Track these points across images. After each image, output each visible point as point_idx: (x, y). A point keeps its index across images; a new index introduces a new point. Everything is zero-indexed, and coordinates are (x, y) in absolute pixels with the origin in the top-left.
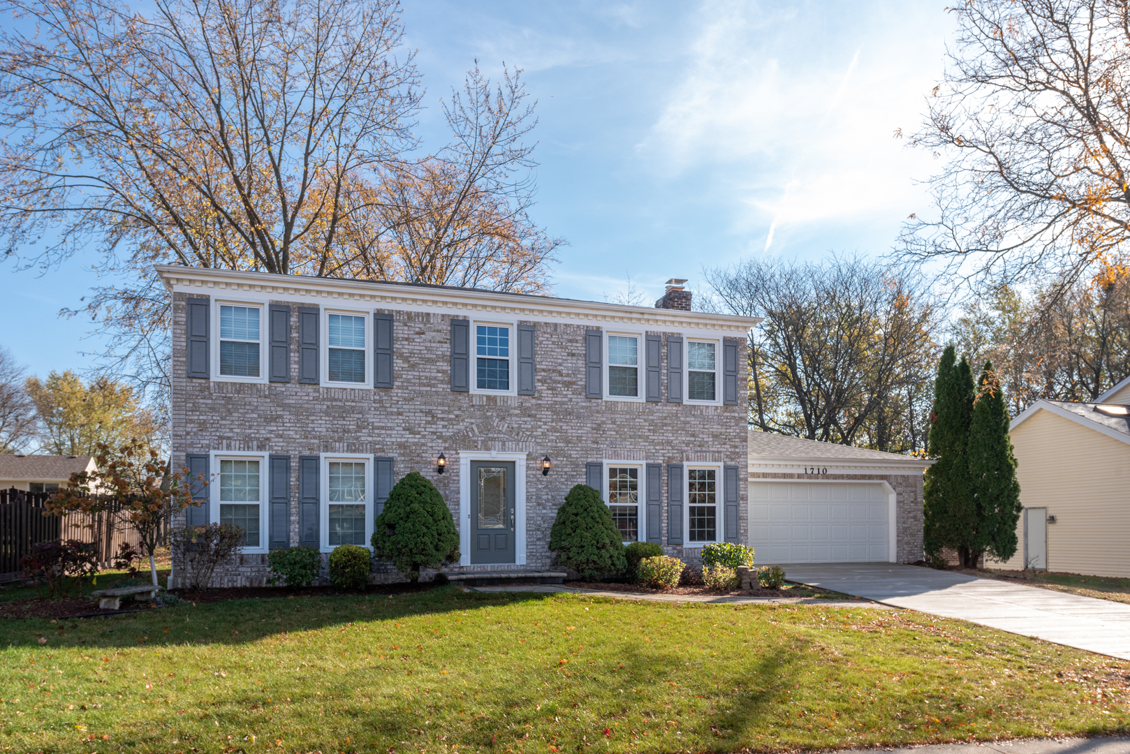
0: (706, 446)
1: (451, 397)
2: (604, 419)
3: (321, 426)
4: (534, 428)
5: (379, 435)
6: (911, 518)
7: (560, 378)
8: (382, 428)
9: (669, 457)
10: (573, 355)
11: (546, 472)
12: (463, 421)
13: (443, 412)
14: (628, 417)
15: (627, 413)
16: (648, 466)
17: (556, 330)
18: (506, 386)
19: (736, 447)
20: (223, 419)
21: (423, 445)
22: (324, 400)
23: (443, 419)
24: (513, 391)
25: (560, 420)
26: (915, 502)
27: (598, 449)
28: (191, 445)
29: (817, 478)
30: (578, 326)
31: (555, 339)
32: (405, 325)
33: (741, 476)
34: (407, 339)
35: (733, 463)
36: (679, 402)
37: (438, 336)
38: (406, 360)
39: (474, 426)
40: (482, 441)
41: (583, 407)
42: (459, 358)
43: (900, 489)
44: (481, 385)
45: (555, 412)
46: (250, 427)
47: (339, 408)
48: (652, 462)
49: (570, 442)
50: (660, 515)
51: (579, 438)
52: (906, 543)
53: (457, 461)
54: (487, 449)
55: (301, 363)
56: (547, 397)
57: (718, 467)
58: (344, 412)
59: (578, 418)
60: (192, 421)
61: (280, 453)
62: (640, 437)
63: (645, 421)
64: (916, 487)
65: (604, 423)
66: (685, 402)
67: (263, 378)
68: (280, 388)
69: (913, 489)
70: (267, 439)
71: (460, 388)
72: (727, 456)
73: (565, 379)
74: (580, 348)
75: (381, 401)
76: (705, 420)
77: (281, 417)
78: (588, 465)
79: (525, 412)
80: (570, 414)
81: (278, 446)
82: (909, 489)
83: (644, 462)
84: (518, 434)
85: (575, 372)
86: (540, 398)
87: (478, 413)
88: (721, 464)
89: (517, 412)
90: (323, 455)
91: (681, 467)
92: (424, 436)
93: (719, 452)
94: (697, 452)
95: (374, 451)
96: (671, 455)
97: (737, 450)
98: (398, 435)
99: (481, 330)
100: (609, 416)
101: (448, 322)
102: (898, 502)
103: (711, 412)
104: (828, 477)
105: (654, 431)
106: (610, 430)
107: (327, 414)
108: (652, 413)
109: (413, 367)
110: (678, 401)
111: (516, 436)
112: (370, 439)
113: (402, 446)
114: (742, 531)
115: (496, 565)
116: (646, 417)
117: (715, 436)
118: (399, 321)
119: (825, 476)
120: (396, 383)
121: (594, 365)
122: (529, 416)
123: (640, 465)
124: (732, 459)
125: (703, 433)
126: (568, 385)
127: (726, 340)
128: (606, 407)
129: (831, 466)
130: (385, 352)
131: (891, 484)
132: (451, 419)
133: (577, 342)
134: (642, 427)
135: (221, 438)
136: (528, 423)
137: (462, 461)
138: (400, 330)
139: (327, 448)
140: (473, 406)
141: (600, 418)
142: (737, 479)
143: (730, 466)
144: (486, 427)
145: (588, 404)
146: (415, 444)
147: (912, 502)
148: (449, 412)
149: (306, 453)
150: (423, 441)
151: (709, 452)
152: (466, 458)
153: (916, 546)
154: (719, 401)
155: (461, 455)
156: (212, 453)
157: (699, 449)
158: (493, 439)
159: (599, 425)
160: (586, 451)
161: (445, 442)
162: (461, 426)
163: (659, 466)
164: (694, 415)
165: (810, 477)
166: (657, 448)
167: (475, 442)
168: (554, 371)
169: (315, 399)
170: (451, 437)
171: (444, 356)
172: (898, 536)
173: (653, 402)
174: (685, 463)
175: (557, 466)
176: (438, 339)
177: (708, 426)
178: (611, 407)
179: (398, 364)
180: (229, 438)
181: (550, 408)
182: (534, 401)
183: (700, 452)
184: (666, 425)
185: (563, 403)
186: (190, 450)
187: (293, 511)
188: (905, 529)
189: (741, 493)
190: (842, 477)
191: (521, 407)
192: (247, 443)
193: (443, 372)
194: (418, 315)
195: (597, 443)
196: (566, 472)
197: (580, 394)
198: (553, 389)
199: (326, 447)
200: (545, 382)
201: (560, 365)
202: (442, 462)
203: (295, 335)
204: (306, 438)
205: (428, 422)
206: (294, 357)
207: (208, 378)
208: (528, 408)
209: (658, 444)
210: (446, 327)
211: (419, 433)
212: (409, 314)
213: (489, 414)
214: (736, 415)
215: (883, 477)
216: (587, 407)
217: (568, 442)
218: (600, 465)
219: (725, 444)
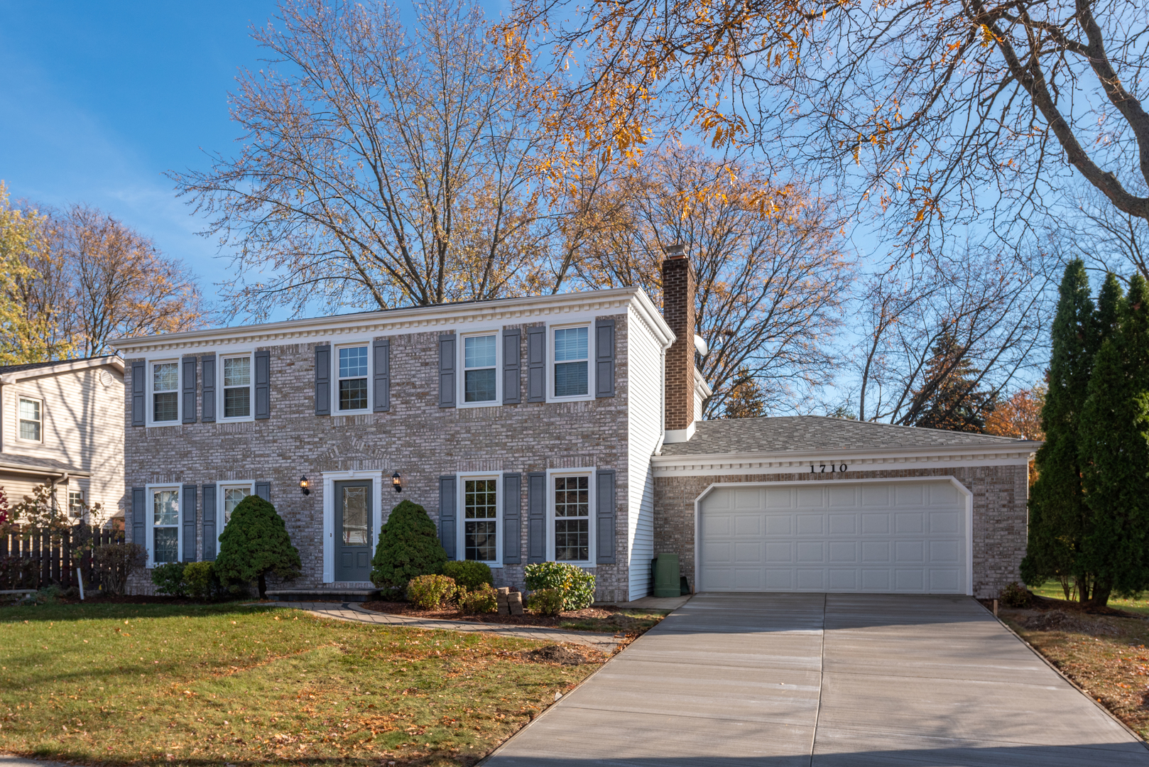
0: (575, 449)
1: (315, 421)
2: (458, 429)
3: (217, 458)
4: (389, 444)
5: (259, 463)
6: (1002, 529)
7: (413, 391)
8: (261, 456)
9: (530, 465)
10: (427, 364)
11: (398, 489)
12: (326, 443)
13: (309, 436)
14: (484, 423)
15: (483, 419)
16: (506, 476)
17: (409, 341)
18: (364, 405)
19: (613, 447)
20: (154, 458)
21: (294, 468)
22: (220, 434)
23: (309, 443)
24: (369, 410)
25: (414, 434)
26: (1011, 504)
27: (452, 462)
28: (135, 481)
29: (831, 478)
30: (432, 334)
31: (409, 350)
32: (279, 359)
33: (620, 482)
34: (280, 372)
35: (609, 467)
36: (542, 402)
37: (305, 365)
38: (279, 391)
39: (335, 447)
40: (342, 461)
41: (436, 418)
42: (322, 383)
43: (980, 488)
44: (343, 406)
45: (409, 426)
46: (171, 463)
47: (230, 441)
48: (509, 471)
49: (423, 456)
50: (519, 530)
51: (433, 452)
52: (992, 568)
53: (321, 481)
54: (347, 469)
55: (203, 405)
56: (402, 411)
57: (591, 473)
58: (232, 444)
59: (431, 430)
60: (135, 461)
61: (190, 483)
62: (497, 445)
63: (503, 426)
64: (1012, 482)
65: (458, 432)
66: (548, 401)
67: (178, 423)
68: (190, 428)
69: (1006, 487)
70: (182, 472)
71: (323, 412)
72: (601, 459)
73: (419, 390)
74: (433, 356)
75: (260, 432)
76: (573, 418)
77: (190, 452)
78: (442, 479)
79: (381, 429)
80: (423, 427)
81: (189, 477)
82: (998, 487)
83: (501, 473)
84: (374, 452)
85: (429, 381)
86: (394, 413)
87: (338, 434)
88: (594, 469)
89: (374, 429)
90: (218, 483)
91: (543, 476)
92: (294, 461)
93: (590, 455)
94: (563, 456)
95: (256, 477)
96: (532, 462)
97: (614, 451)
98: (274, 462)
99: (342, 353)
100: (463, 425)
101: (313, 351)
102: (976, 507)
103: (581, 408)
104: (849, 475)
105: (513, 437)
106: (464, 439)
107: (222, 447)
108: (510, 416)
109: (285, 396)
110: (539, 400)
111: (372, 453)
112: (252, 466)
113: (277, 471)
114: (620, 549)
115: (354, 582)
116: (503, 422)
117: (586, 437)
118: (274, 356)
119: (844, 474)
120: (272, 414)
121: (447, 372)
122: (384, 432)
123: (498, 475)
124: (607, 463)
125: (570, 434)
126: (421, 396)
127: (598, 320)
128: (460, 415)
129: (853, 461)
130: (264, 386)
131: (962, 480)
132: (316, 443)
133: (430, 350)
134: (499, 434)
135: (153, 473)
136: (383, 440)
137: (325, 482)
138: (275, 364)
139: (222, 477)
140: (334, 428)
141: (454, 428)
142: (614, 484)
143: (605, 471)
144: (346, 447)
145: (442, 414)
146: (287, 468)
147: (1004, 506)
148: (314, 436)
149: (207, 482)
150: (293, 465)
151: (578, 455)
152: (329, 478)
153: (1012, 572)
154: (591, 395)
155: (324, 477)
156: (148, 486)
157: (565, 453)
158: (352, 459)
159: (452, 435)
160: (440, 464)
161: (311, 464)
162: (324, 449)
163: (519, 475)
164: (559, 414)
165: (818, 477)
166: (516, 455)
167: (337, 462)
168: (408, 384)
169: (214, 434)
170: (315, 459)
171: (310, 382)
172: (975, 557)
173: (511, 405)
174: (549, 471)
175: (410, 482)
176: (305, 367)
177: (576, 426)
178: (465, 414)
179: (274, 395)
180: (158, 473)
181: (405, 422)
182: (388, 417)
183: (567, 456)
184: (526, 428)
185: (416, 416)
186: (134, 484)
187: (199, 532)
188: (990, 547)
189: (620, 502)
190: (873, 474)
191: (377, 424)
192: (169, 476)
193: (309, 398)
194: (289, 347)
195: (451, 455)
196: (419, 488)
197: (434, 405)
198: (406, 402)
199: (221, 475)
200: (400, 396)
201: (414, 376)
202: (304, 484)
203: (199, 381)
204: (207, 469)
205: (297, 447)
206: (199, 399)
207: (144, 426)
208: (383, 425)
209: (517, 451)
210: (312, 355)
211: (290, 458)
212: (282, 348)
213: (348, 434)
214: (613, 408)
215: (946, 472)
216: (440, 418)
217: (421, 456)
218: (453, 478)
219: (598, 445)
